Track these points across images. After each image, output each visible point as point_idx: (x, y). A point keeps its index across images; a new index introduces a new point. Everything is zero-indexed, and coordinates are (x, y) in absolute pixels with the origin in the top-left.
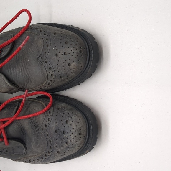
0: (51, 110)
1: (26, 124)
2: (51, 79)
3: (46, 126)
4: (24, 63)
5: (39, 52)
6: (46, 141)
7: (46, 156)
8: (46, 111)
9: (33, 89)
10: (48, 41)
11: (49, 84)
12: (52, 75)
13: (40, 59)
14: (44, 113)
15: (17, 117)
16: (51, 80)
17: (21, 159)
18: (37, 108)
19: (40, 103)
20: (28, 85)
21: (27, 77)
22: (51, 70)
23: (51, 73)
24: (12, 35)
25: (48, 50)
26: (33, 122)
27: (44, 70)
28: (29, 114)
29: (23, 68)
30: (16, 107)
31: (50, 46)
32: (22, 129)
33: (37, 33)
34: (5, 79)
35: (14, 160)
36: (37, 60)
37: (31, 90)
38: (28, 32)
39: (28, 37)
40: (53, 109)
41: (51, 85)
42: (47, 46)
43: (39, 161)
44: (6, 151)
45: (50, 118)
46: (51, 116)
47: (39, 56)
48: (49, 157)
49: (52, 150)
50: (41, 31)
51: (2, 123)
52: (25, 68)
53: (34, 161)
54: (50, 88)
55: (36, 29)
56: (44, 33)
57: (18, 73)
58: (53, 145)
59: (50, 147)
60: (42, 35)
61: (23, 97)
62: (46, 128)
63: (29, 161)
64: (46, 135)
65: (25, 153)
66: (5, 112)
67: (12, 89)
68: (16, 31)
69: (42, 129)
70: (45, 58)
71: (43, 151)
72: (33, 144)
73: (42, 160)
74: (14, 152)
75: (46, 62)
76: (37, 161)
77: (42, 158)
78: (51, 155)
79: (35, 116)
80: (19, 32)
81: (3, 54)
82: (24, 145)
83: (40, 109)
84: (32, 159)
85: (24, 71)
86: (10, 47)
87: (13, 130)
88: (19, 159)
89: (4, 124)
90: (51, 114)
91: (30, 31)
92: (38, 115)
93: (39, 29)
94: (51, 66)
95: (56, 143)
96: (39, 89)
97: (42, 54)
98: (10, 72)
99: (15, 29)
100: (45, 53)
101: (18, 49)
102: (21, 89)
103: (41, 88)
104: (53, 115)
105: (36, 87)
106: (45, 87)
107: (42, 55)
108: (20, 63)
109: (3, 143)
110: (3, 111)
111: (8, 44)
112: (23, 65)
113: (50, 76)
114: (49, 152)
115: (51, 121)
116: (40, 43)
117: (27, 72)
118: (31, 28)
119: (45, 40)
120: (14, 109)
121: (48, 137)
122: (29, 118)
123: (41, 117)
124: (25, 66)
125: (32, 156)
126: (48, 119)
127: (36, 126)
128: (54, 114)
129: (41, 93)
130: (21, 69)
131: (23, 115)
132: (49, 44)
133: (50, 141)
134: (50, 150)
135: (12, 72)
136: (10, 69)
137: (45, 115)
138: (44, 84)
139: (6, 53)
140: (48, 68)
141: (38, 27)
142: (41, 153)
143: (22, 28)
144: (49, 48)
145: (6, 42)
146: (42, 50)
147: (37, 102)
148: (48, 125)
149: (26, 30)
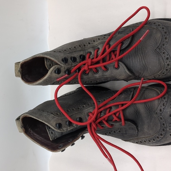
0: (166, 96)
1: (141, 108)
2: (167, 68)
3: (161, 110)
4: (142, 54)
5: (157, 44)
6: (159, 125)
7: (158, 137)
8: (161, 98)
9: (148, 77)
10: (167, 34)
11: (164, 73)
12: (168, 65)
13: (158, 50)
14: (159, 99)
15: (135, 101)
16: (167, 70)
17: (132, 140)
18: (152, 95)
19: (154, 90)
20: (144, 73)
21: (144, 66)
22: (169, 60)
23: (168, 63)
24: (131, 29)
25: (166, 42)
26: (148, 106)
27: (161, 60)
28: (145, 99)
29: (142, 58)
30: (132, 93)
31: (168, 38)
32: (137, 113)
33: (155, 27)
34: (125, 68)
35: (125, 141)
36: (155, 51)
37: (145, 78)
38: (146, 27)
39: (148, 30)
40: (167, 95)
41: (166, 74)
42: (166, 38)
43: (151, 143)
44: (119, 131)
45: (165, 103)
46: (166, 101)
47: (157, 48)
48: (161, 138)
49: (165, 132)
50: (159, 25)
51: (121, 106)
52: (143, 58)
53: (146, 142)
54: (164, 77)
55: (154, 24)
56: (162, 27)
57: (136, 63)
58: (167, 128)
59: (163, 130)
60: (161, 29)
61: (139, 84)
62: (161, 113)
63: (141, 142)
64: (160, 119)
65: (136, 135)
66: (123, 96)
67: (130, 76)
68: (135, 26)
69: (156, 113)
70: (163, 49)
71: (156, 134)
72: (146, 127)
73: (154, 141)
74: (126, 133)
75: (164, 53)
76: (149, 142)
77: (154, 140)
78: (163, 137)
79: (151, 101)
80: (138, 26)
81: (124, 45)
82: (136, 127)
83: (155, 95)
84: (144, 140)
85: (142, 61)
86: (130, 39)
87: (130, 112)
88: (131, 140)
89: (122, 106)
90: (166, 100)
91: (148, 25)
92: (153, 101)
93: (157, 24)
94: (168, 56)
95: (170, 126)
96: (153, 78)
97: (160, 45)
98: (129, 61)
99: (133, 24)
100: (163, 45)
101: (138, 41)
102: (137, 77)
103: (155, 77)
104: (167, 101)
105: (151, 75)
106: (159, 76)
107: (160, 47)
108: (139, 54)
109: (120, 123)
110: (121, 95)
111: (129, 37)
112: (142, 56)
113: (166, 65)
114: (161, 135)
115: (166, 106)
116: (159, 35)
117: (145, 62)
118: (149, 23)
119: (163, 33)
120: (130, 94)
121: (161, 121)
122: (145, 103)
123: (156, 102)
124: (143, 57)
125: (144, 137)
126: (163, 104)
127: (150, 110)
128: (169, 100)
129: (155, 81)
130: (140, 59)
131: (139, 100)
132: (168, 37)
133: (164, 124)
134: (163, 133)
135: (131, 61)
136: (130, 58)
137: (160, 101)
138: (159, 73)
139: (127, 45)
140: (166, 58)
141: (156, 22)
142: (153, 135)
143: (140, 23)
144: (167, 40)
145: (127, 35)
146: (160, 42)
147: (151, 89)
148: (163, 109)
149: (145, 25)
